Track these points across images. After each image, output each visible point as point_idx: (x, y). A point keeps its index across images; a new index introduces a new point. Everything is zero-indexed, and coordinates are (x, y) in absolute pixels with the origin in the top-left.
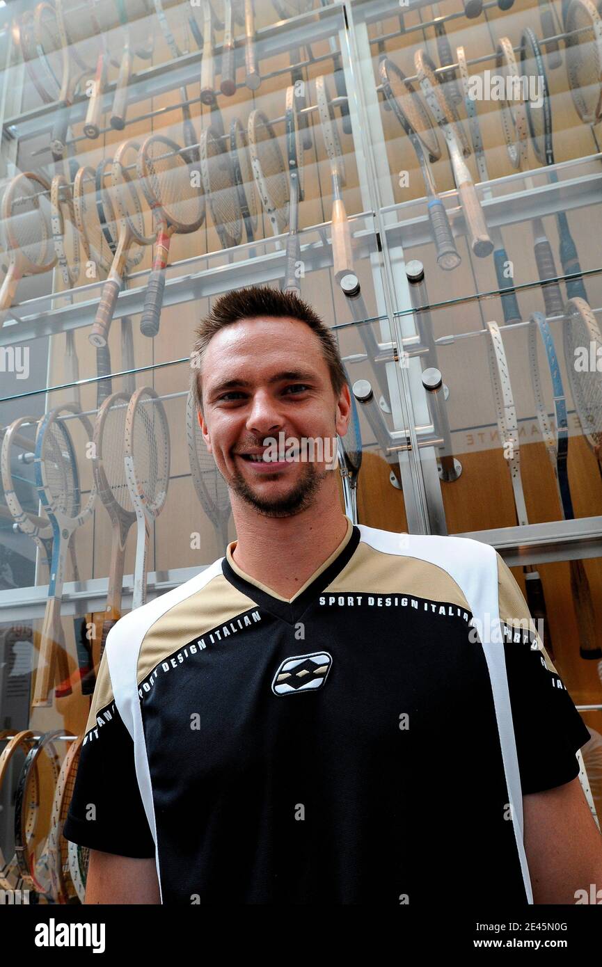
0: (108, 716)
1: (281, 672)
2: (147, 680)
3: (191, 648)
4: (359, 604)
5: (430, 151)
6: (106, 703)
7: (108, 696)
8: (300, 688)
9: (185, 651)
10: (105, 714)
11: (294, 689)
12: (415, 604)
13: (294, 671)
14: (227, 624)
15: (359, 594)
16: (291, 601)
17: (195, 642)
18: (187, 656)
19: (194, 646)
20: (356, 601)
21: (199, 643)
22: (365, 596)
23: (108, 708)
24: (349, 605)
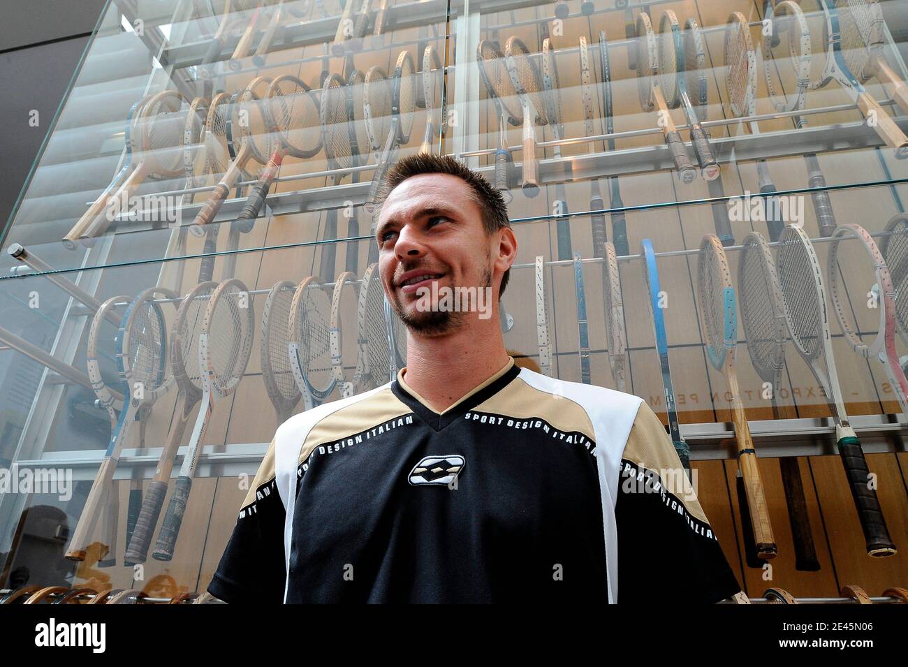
0: (267, 491)
1: (419, 467)
2: (306, 462)
3: (349, 441)
4: (499, 423)
5: (510, 113)
6: (267, 480)
7: (270, 474)
8: (432, 481)
9: (343, 443)
10: (265, 490)
11: (426, 481)
12: (546, 429)
13: (430, 467)
14: (383, 425)
15: (501, 416)
16: (442, 414)
17: (353, 437)
18: (344, 446)
19: (351, 440)
20: (497, 421)
21: (357, 438)
22: (506, 419)
23: (268, 484)
24: (490, 422)
